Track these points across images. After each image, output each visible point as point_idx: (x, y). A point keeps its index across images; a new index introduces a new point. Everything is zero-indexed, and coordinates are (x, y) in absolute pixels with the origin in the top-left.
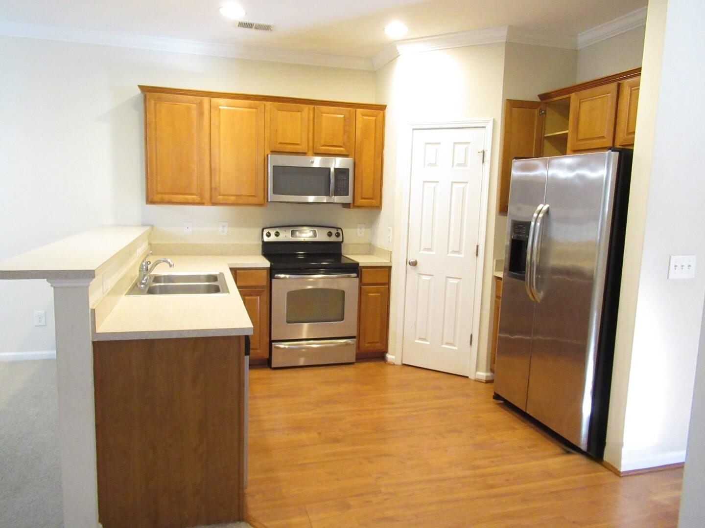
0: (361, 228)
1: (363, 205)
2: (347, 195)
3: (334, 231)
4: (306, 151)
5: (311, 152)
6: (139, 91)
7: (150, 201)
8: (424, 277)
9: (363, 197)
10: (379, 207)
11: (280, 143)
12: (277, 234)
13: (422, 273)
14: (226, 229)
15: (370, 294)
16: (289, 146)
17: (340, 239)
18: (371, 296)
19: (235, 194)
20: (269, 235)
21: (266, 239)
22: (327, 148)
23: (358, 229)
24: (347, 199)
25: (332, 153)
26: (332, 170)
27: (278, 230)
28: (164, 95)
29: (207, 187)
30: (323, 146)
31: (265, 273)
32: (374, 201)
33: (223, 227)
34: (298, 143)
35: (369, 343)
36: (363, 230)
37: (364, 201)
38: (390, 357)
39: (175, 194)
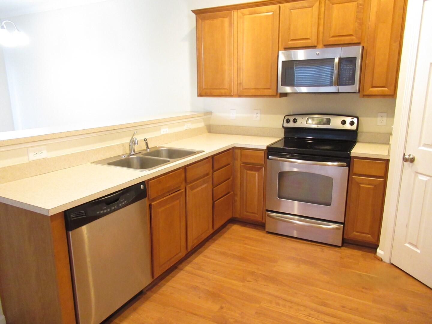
0: (382, 117)
1: (373, 94)
2: (353, 84)
3: (348, 120)
4: (316, 45)
5: (321, 45)
7: (200, 95)
8: (421, 177)
9: (374, 85)
10: (393, 95)
11: (293, 40)
12: (295, 121)
13: (419, 171)
14: (259, 115)
15: (362, 185)
16: (299, 42)
17: (354, 127)
19: (254, 87)
20: (288, 121)
21: (286, 125)
22: (337, 38)
23: (379, 119)
24: (355, 88)
25: (342, 43)
26: (337, 60)
27: (297, 117)
29: (235, 83)
30: (333, 37)
32: (386, 89)
33: (257, 114)
34: (308, 37)
35: (356, 232)
36: (385, 119)
37: (374, 89)
38: (379, 251)
39: (215, 89)
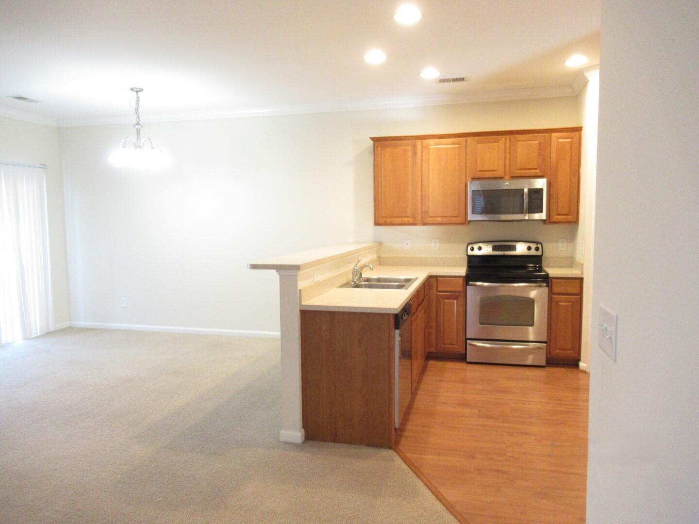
0: (563, 242)
1: (558, 221)
2: (541, 211)
3: (533, 246)
4: (503, 176)
5: (507, 177)
6: (372, 142)
7: (377, 223)
9: (559, 213)
10: (576, 222)
11: (480, 171)
12: (480, 248)
14: (438, 245)
15: (561, 304)
16: (487, 173)
17: (539, 253)
18: (562, 305)
19: (441, 215)
20: (472, 249)
21: (470, 253)
22: (523, 171)
23: (560, 244)
24: (543, 216)
25: (528, 175)
26: (526, 190)
27: (480, 245)
28: (387, 142)
29: (419, 211)
30: (519, 170)
31: (461, 280)
32: (570, 217)
33: (435, 243)
34: (496, 168)
35: (559, 349)
36: (565, 244)
37: (559, 217)
38: (582, 365)
39: (395, 217)
